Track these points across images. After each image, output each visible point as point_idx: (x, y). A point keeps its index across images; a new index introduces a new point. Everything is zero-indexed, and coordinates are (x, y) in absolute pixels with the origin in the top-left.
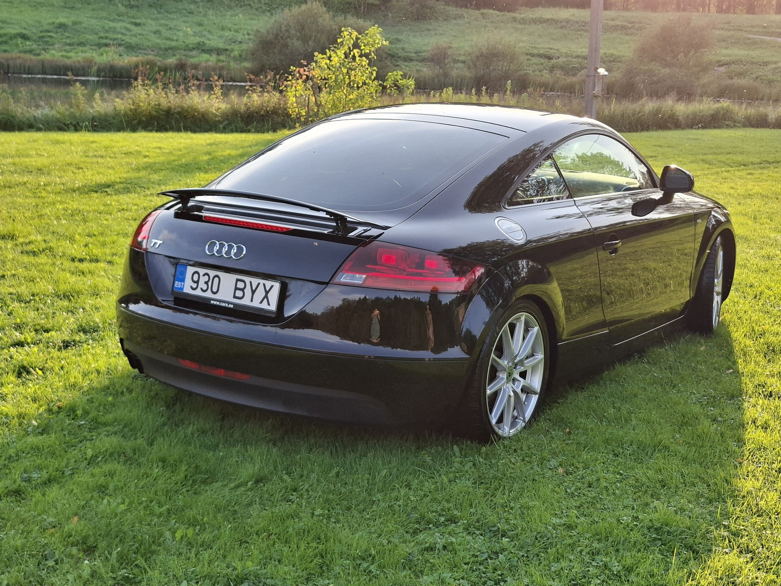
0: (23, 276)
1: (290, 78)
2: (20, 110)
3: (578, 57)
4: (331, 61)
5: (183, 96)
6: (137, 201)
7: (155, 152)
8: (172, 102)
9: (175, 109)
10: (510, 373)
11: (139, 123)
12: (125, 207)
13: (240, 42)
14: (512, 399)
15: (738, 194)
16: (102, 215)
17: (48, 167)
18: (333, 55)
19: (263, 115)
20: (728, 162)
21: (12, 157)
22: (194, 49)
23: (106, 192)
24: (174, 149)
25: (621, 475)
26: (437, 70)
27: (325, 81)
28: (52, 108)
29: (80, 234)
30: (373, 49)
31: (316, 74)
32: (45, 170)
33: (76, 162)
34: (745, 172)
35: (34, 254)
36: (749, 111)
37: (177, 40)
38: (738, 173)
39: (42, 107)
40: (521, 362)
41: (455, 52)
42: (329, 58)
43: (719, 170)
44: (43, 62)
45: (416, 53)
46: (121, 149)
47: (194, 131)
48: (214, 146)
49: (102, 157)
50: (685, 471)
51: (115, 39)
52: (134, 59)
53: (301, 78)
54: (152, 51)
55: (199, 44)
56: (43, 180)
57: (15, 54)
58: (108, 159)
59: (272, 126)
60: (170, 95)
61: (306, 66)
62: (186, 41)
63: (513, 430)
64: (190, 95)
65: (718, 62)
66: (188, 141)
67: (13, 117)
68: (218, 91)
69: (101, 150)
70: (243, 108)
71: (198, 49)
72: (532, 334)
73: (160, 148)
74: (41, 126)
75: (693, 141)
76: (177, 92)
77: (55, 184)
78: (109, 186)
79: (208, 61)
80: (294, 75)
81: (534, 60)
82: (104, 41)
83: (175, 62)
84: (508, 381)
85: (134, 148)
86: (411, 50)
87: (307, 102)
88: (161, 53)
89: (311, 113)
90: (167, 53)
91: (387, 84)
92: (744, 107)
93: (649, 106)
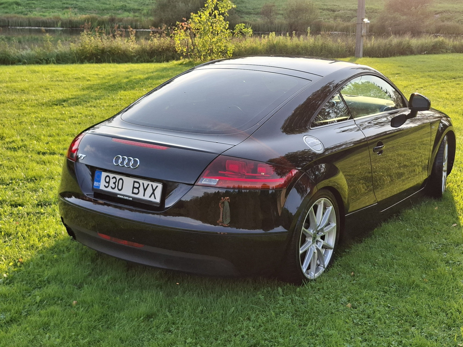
0: (7, 165)
1: (176, 29)
2: (13, 51)
3: (351, 10)
4: (201, 18)
5: (112, 41)
6: (81, 111)
7: (94, 77)
8: (105, 44)
9: (107, 49)
10: (314, 237)
11: (85, 58)
12: (73, 115)
13: (147, 5)
14: (316, 254)
15: (452, 98)
16: (59, 121)
17: (28, 89)
18: (202, 14)
19: (160, 52)
20: (444, 76)
21: (6, 82)
22: (120, 9)
23: (63, 105)
24: (106, 75)
25: (389, 307)
26: (267, 20)
27: (197, 31)
28: (32, 50)
29: (44, 135)
30: (226, 10)
31: (192, 26)
32: (26, 91)
33: (45, 85)
34: (455, 83)
35: (15, 149)
36: (455, 43)
37: (109, 4)
38: (450, 84)
39: (26, 49)
40: (322, 230)
41: (276, 9)
42: (200, 16)
43: (439, 82)
44: (29, 19)
45: (253, 9)
46: (73, 76)
47: (119, 62)
48: (130, 73)
49: (61, 81)
50: (431, 303)
51: (72, 4)
52: (84, 16)
53: (183, 29)
54: (95, 11)
55: (122, 6)
56: (24, 97)
57: (12, 14)
58: (65, 82)
59: (166, 58)
60: (103, 40)
61: (186, 21)
62: (114, 5)
63: (317, 274)
64: (116, 40)
65: (436, 11)
66: (115, 69)
67: (9, 56)
68: (133, 37)
69: (61, 77)
70: (148, 48)
71: (122, 9)
72: (328, 211)
73: (97, 75)
74: (26, 61)
75: (422, 63)
76: (108, 39)
77: (32, 100)
78: (64, 101)
79: (128, 16)
80: (178, 27)
81: (325, 12)
82: (66, 6)
83: (109, 17)
84: (313, 243)
85: (81, 75)
86: (251, 8)
87: (187, 43)
88: (100, 12)
89: (190, 50)
90: (104, 12)
91: (236, 31)
92: (452, 40)
93: (395, 40)
